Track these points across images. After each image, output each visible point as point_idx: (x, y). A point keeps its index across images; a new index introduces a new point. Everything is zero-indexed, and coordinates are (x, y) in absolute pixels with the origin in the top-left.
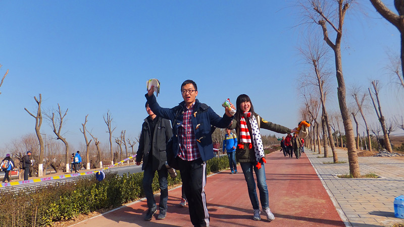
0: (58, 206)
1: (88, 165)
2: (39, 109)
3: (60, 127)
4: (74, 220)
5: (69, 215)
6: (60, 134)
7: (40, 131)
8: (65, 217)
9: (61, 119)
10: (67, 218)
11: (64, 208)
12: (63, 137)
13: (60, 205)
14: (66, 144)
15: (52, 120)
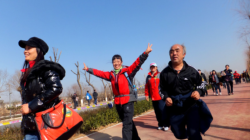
0: (89, 122)
1: (106, 99)
2: (78, 70)
3: (89, 78)
4: (98, 129)
5: (95, 126)
6: (90, 83)
7: (80, 82)
8: (93, 128)
10: (94, 128)
11: (93, 123)
12: (92, 84)
13: (91, 121)
14: (93, 88)
15: (85, 75)
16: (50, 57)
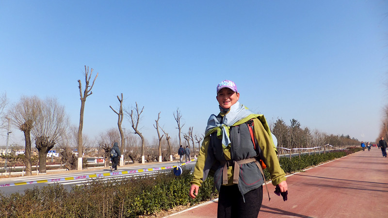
0: (141, 201)
1: (160, 157)
2: (121, 107)
3: (137, 123)
4: (155, 215)
5: (151, 210)
6: (138, 129)
7: (122, 126)
8: (147, 212)
9: (138, 115)
10: (149, 213)
11: (147, 203)
12: (140, 132)
13: (143, 199)
14: (142, 138)
15: (131, 116)
16: (79, 81)
